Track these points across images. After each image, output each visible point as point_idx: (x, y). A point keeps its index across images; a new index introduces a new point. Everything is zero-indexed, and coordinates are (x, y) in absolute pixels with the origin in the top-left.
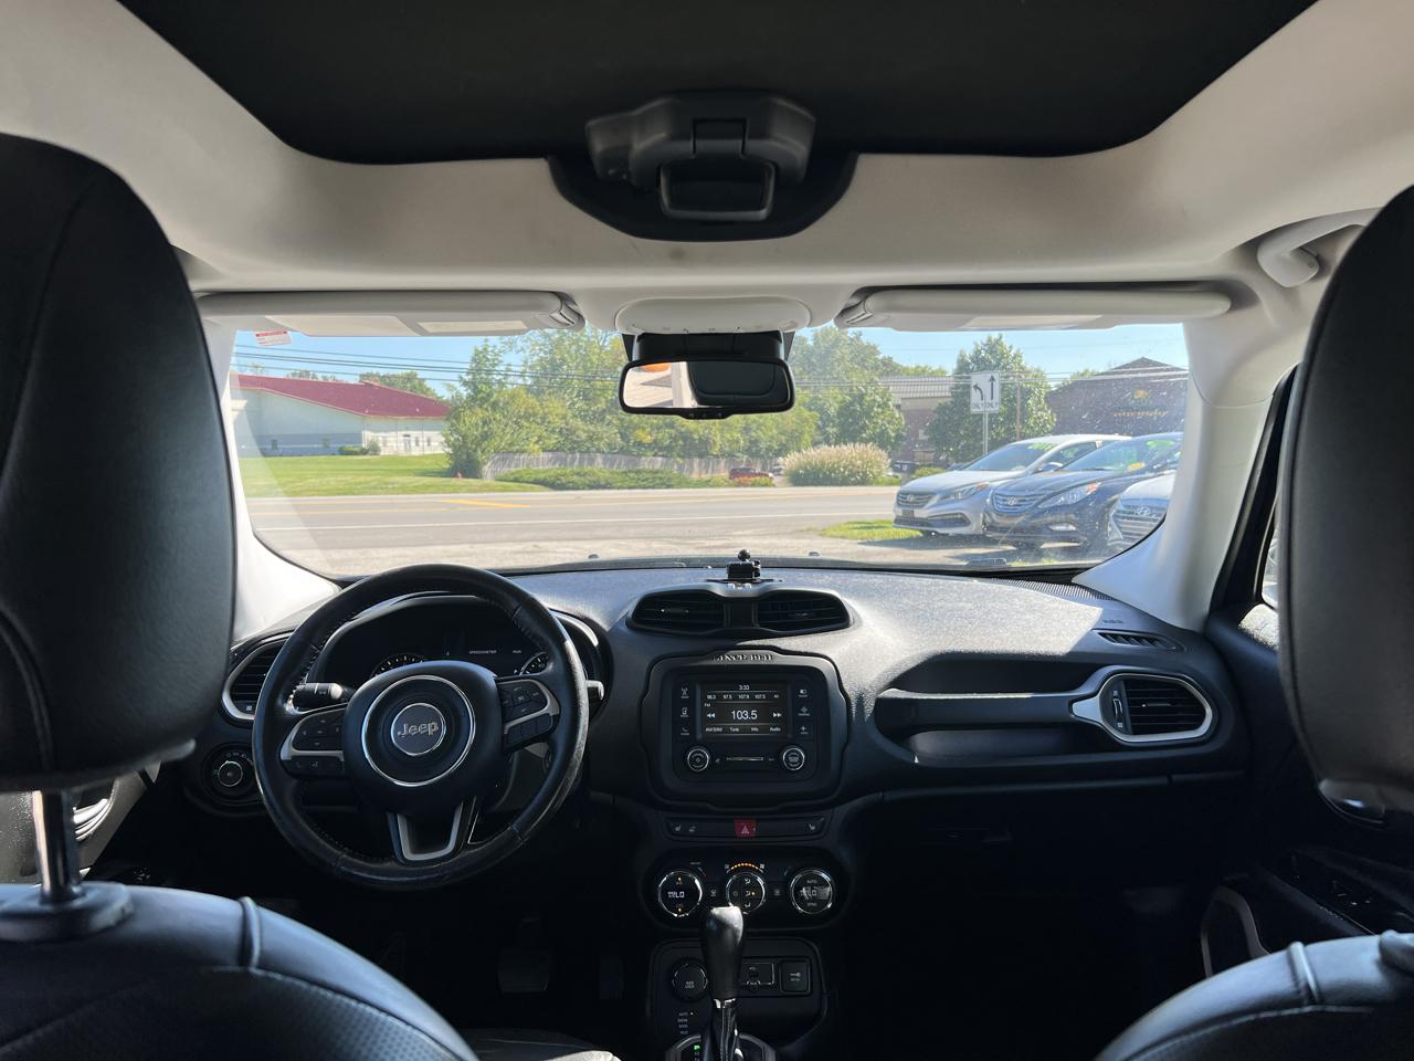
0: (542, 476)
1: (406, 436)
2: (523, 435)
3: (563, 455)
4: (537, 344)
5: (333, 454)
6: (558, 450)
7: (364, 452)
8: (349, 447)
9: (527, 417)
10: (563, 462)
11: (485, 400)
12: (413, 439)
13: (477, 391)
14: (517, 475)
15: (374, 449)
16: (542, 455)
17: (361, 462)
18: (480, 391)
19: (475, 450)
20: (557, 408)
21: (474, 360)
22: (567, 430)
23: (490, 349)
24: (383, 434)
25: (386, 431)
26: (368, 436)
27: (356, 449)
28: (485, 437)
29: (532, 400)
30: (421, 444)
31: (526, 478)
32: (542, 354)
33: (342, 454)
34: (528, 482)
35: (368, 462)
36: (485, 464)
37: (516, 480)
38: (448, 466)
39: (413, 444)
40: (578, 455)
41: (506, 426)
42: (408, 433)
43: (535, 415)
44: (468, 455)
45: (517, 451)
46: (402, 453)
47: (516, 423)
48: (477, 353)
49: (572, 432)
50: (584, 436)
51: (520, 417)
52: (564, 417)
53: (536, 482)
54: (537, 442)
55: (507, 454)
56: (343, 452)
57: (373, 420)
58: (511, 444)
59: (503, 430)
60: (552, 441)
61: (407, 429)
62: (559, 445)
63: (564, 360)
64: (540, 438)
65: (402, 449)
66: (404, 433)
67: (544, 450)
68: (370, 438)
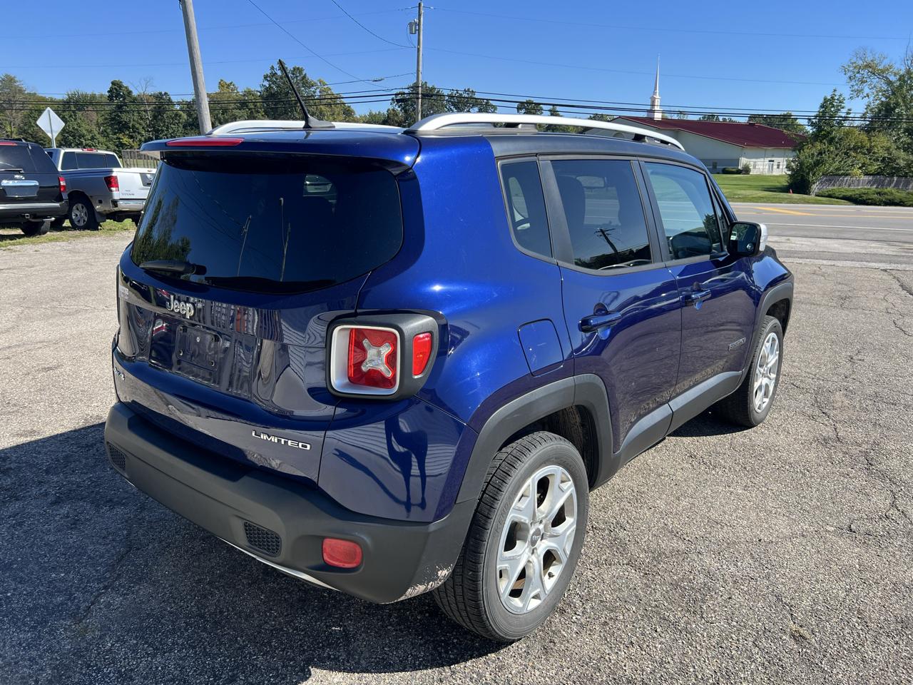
0: (849, 194)
1: (770, 161)
2: (849, 162)
3: (882, 178)
4: (881, 91)
5: (718, 173)
6: (878, 174)
7: (739, 172)
8: (730, 168)
9: (855, 149)
10: (881, 184)
11: (825, 136)
12: (775, 163)
13: (820, 129)
14: (831, 193)
15: (746, 170)
16: (863, 177)
17: (736, 179)
18: (823, 130)
19: (808, 174)
20: (883, 142)
21: (822, 106)
22: (889, 158)
23: (836, 98)
24: (754, 160)
25: (757, 158)
26: (744, 161)
27: (734, 170)
28: (817, 163)
29: (864, 137)
30: (781, 167)
31: (837, 195)
32: (883, 99)
33: (724, 173)
34: (837, 198)
35: (740, 179)
36: (814, 183)
37: (830, 196)
38: (787, 184)
39: (775, 167)
40: (895, 179)
41: (836, 156)
42: (773, 159)
43: (862, 147)
44: (803, 176)
45: (842, 174)
46: (766, 173)
47: (846, 153)
48: (826, 100)
49: (892, 160)
50: (902, 163)
51: (850, 149)
52: (888, 149)
53: (845, 198)
54: (860, 168)
55: (833, 176)
56: (725, 172)
57: (749, 150)
58: (838, 169)
59: (833, 159)
60: (874, 167)
61: (773, 156)
62: (879, 170)
63: (897, 105)
64: (864, 165)
65: (766, 170)
66: (770, 159)
67: (866, 174)
68: (745, 162)
